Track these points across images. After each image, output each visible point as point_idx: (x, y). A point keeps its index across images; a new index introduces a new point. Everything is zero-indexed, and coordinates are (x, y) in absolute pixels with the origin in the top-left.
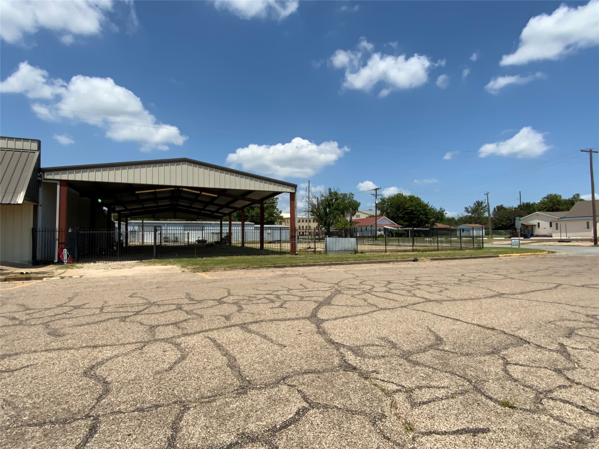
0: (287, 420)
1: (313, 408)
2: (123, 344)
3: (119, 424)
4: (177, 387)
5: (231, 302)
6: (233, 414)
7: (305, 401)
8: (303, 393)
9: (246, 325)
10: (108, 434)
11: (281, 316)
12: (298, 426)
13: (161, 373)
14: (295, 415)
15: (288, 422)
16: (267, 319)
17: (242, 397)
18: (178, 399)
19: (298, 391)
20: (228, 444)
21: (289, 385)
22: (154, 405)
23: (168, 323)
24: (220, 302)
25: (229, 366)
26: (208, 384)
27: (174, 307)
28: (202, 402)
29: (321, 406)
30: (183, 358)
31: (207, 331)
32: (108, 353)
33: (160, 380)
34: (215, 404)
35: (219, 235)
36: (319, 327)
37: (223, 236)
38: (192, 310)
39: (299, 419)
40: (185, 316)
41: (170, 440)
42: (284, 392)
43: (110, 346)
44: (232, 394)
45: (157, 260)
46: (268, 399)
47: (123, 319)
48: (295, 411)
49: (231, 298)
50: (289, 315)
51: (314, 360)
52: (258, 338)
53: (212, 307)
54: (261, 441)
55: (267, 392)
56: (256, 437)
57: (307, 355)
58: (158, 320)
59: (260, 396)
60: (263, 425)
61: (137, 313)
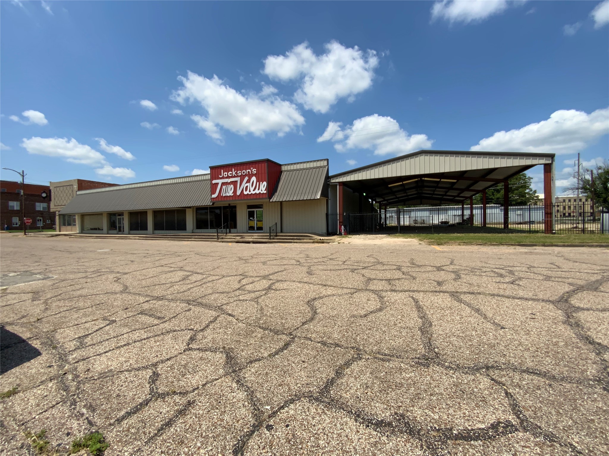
0: (472, 430)
1: (525, 430)
2: (343, 288)
3: (303, 349)
4: (362, 334)
5: (450, 270)
6: (402, 385)
7: (515, 414)
8: (514, 400)
9: (458, 294)
10: (292, 354)
11: (507, 293)
12: (488, 447)
13: (356, 317)
14: (490, 428)
15: (474, 434)
16: (488, 292)
17: (421, 369)
18: (357, 346)
19: (507, 393)
20: (379, 420)
21: (492, 379)
22: (335, 343)
23: (383, 278)
24: (439, 269)
25: (421, 330)
26: (391, 341)
27: (395, 267)
28: (376, 358)
29: (541, 433)
30: (380, 310)
31: (414, 291)
32: (330, 291)
33: (352, 322)
34: (388, 364)
35: (461, 217)
36: (568, 316)
37: (465, 218)
38: (409, 272)
39: (495, 437)
40: (401, 275)
41: (329, 382)
42: (481, 386)
43: (334, 287)
44: (411, 361)
45: (401, 235)
46: (454, 385)
47: (353, 271)
48: (491, 422)
49: (452, 267)
50: (521, 293)
51: (547, 359)
52: (468, 310)
53: (429, 272)
54: (421, 440)
55: (456, 376)
56: (417, 430)
57: (538, 348)
58: (377, 275)
59: (444, 377)
60: (433, 419)
61: (364, 268)
